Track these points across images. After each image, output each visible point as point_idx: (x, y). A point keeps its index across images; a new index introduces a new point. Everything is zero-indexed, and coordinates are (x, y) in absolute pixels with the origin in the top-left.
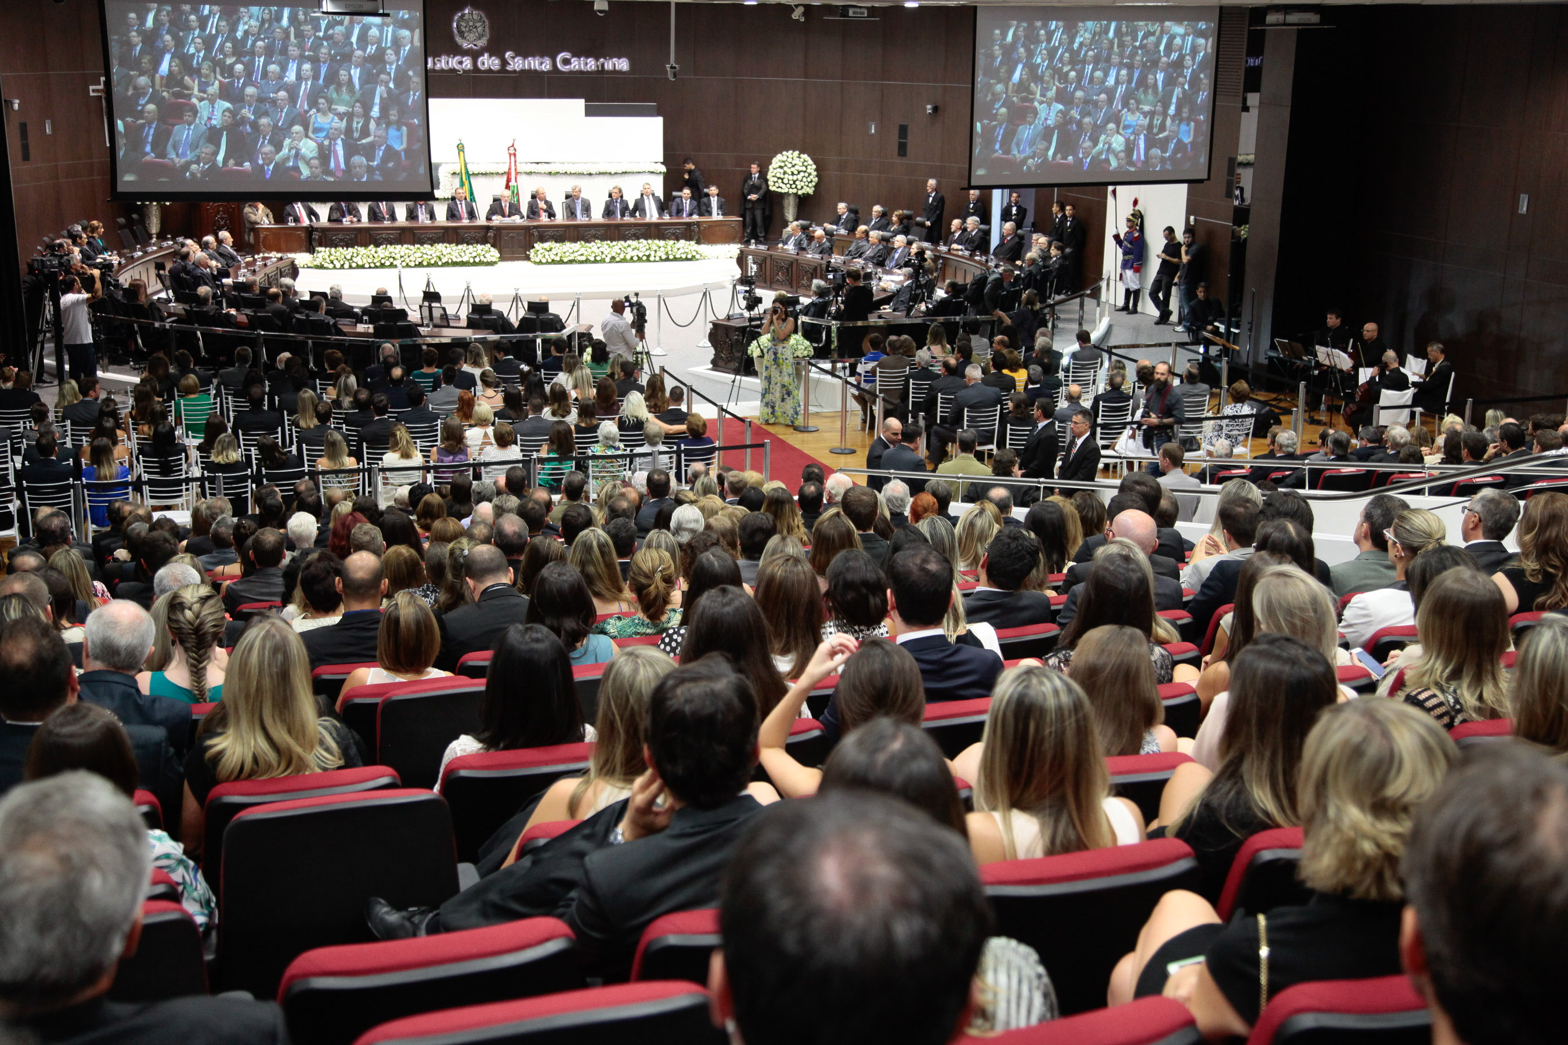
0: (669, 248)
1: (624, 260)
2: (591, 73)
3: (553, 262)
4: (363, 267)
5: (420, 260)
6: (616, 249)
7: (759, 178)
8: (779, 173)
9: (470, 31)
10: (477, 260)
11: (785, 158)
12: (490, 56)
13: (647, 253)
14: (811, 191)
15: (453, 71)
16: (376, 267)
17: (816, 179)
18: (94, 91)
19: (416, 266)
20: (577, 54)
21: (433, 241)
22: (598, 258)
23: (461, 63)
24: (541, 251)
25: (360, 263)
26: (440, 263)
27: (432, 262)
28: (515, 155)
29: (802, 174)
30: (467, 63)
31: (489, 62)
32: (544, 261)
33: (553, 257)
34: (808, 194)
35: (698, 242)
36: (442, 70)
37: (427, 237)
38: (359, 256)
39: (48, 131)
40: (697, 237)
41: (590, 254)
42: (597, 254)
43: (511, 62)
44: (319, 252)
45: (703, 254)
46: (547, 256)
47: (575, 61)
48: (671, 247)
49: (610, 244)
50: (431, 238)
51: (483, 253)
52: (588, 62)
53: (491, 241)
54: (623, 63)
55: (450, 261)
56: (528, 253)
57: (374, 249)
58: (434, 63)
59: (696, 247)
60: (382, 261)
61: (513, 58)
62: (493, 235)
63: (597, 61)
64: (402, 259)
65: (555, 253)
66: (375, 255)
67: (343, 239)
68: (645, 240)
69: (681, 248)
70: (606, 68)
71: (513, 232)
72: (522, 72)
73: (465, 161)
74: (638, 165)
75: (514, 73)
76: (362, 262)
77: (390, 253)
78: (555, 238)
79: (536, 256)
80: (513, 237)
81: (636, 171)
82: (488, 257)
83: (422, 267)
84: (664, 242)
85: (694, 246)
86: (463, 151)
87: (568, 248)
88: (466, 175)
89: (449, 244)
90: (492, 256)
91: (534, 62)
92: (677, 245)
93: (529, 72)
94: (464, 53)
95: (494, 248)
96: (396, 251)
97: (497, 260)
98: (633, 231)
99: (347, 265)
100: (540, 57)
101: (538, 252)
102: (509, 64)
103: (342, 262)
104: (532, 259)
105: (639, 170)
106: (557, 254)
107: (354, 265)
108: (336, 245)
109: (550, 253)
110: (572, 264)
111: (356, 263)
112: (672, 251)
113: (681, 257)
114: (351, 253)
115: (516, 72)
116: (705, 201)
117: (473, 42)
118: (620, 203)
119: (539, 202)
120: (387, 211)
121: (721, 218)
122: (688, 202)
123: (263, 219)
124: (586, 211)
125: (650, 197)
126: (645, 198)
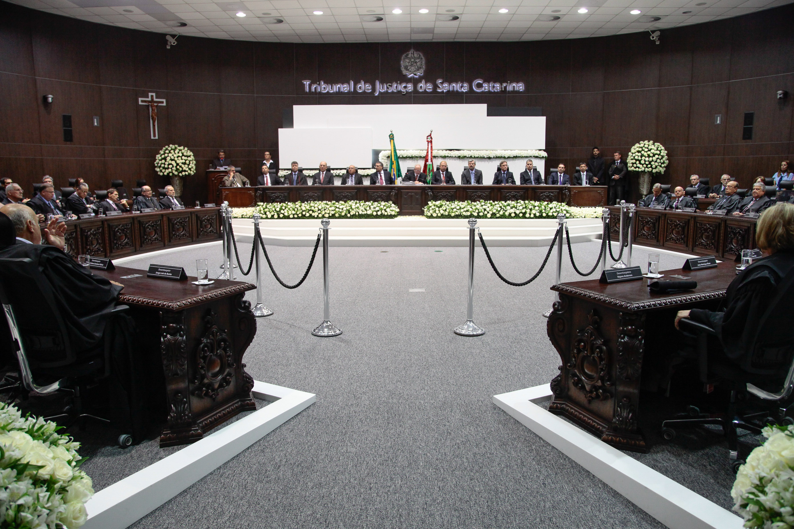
0: (543, 207)
1: (503, 217)
2: (497, 93)
3: (443, 216)
4: (288, 217)
5: (333, 212)
6: (497, 207)
7: (620, 163)
8: (637, 156)
9: (412, 65)
10: (379, 213)
11: (642, 145)
12: (426, 83)
13: (524, 211)
14: (662, 170)
15: (400, 92)
16: (298, 218)
17: (667, 162)
18: (142, 101)
19: (329, 217)
20: (487, 80)
21: (346, 199)
22: (481, 214)
23: (405, 87)
24: (433, 207)
25: (286, 214)
26: (349, 215)
27: (343, 214)
28: (431, 142)
29: (657, 156)
30: (410, 87)
31: (425, 87)
32: (435, 215)
33: (442, 212)
34: (660, 173)
35: (569, 204)
36: (393, 92)
37: (342, 196)
38: (287, 209)
39: (96, 124)
40: (568, 200)
41: (474, 211)
42: (480, 211)
43: (440, 86)
44: (258, 206)
45: (572, 214)
46: (437, 212)
47: (486, 85)
48: (545, 207)
49: (493, 203)
50: (346, 196)
51: (385, 208)
52: (495, 85)
53: (393, 198)
54: (520, 86)
55: (357, 214)
56: (423, 209)
57: (299, 204)
58: (387, 88)
59: (566, 207)
60: (304, 213)
61: (442, 83)
62: (395, 193)
63: (501, 85)
64: (319, 212)
65: (445, 209)
66: (299, 208)
67: (279, 196)
68: (522, 200)
69: (554, 208)
70: (508, 89)
71: (411, 192)
72: (448, 91)
73: (394, 146)
74: (526, 152)
75: (443, 92)
76: (288, 213)
77: (311, 207)
78: (447, 198)
79: (429, 211)
80: (411, 196)
81: (523, 156)
82: (389, 212)
83: (333, 218)
84: (539, 202)
85: (564, 206)
86: (393, 139)
87: (456, 206)
88: (394, 156)
89: (360, 201)
90: (392, 211)
91: (456, 87)
92: (550, 206)
93: (453, 91)
94: (408, 81)
95: (395, 204)
96: (316, 205)
97: (396, 214)
98: (513, 193)
99: (276, 216)
100: (461, 82)
101: (431, 209)
102: (439, 87)
103: (273, 213)
104: (425, 214)
105: (526, 155)
106: (446, 210)
107: (281, 216)
108: (273, 201)
109: (441, 209)
110: (458, 218)
111: (283, 214)
112: (545, 210)
113: (553, 215)
114: (282, 207)
115: (445, 91)
116: (576, 175)
117: (414, 73)
118: (506, 174)
119: (441, 172)
120: (325, 179)
121: (589, 186)
122: (562, 175)
123: (234, 183)
124: (479, 177)
125: (532, 171)
126: (528, 171)
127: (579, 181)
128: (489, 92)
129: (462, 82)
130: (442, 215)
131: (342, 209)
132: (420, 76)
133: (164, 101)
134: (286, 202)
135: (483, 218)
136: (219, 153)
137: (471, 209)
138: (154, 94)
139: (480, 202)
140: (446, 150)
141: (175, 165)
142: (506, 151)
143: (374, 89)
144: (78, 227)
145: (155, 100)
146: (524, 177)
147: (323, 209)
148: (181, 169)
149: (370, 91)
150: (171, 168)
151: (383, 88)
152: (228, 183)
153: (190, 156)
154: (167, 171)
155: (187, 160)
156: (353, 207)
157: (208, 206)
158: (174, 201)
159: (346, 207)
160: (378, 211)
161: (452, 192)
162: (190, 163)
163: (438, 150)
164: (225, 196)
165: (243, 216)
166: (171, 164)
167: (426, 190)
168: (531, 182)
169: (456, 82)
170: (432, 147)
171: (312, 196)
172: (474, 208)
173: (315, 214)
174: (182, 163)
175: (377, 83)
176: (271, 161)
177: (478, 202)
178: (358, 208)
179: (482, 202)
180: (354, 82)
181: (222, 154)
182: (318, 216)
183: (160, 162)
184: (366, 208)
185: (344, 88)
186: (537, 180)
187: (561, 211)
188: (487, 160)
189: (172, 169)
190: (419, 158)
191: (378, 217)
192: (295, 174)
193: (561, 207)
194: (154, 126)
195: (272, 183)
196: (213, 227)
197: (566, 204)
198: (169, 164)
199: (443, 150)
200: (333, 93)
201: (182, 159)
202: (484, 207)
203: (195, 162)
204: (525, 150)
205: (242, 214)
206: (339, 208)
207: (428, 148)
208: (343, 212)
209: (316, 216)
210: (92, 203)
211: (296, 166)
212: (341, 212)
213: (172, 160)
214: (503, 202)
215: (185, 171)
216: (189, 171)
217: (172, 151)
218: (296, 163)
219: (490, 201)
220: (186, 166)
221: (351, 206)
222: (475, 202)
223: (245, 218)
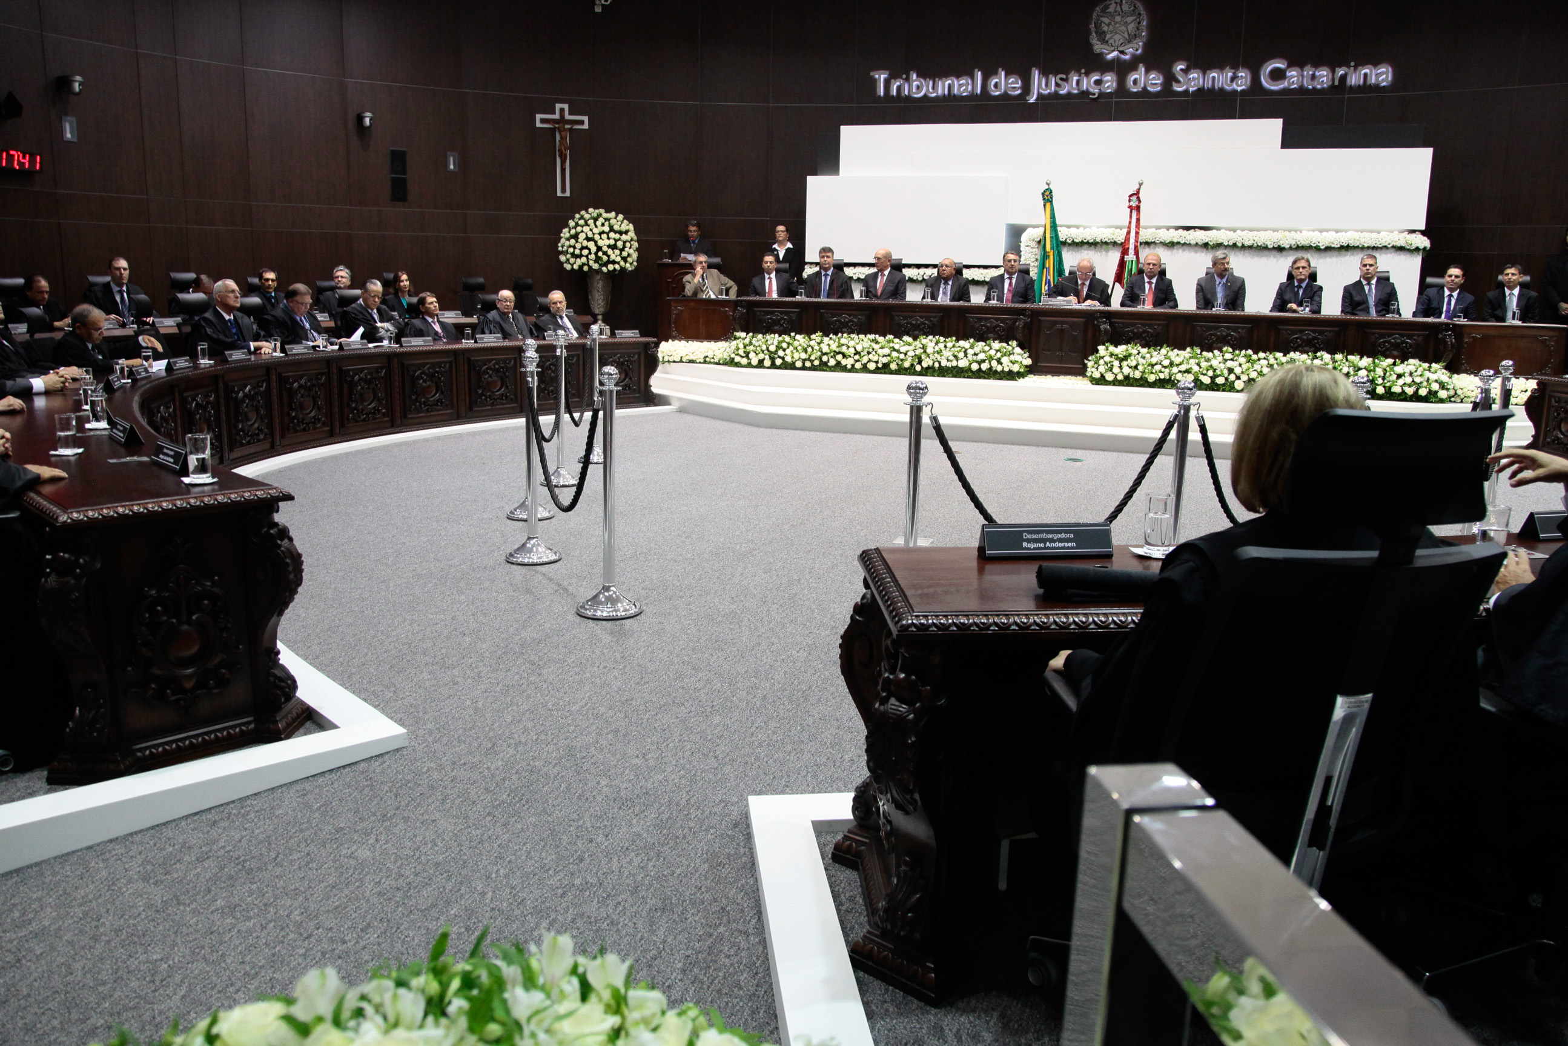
0: (1379, 371)
2: (1322, 91)
3: (1128, 381)
4: (791, 366)
5: (885, 360)
6: (1263, 365)
9: (1115, 31)
10: (985, 367)
12: (1148, 71)
15: (1085, 94)
16: (813, 368)
18: (543, 121)
19: (877, 371)
20: (1298, 62)
21: (918, 331)
22: (1220, 380)
23: (1098, 82)
24: (1107, 359)
25: (788, 359)
26: (918, 368)
27: (907, 364)
28: (1138, 208)
30: (1110, 82)
31: (1145, 80)
32: (1109, 377)
33: (1126, 371)
35: (1453, 368)
36: (1069, 95)
37: (911, 324)
38: (791, 348)
39: (452, 167)
40: (1451, 356)
41: (1205, 372)
42: (1218, 372)
43: (1181, 79)
44: (736, 338)
45: (1459, 392)
46: (1116, 370)
47: (1294, 73)
48: (1385, 370)
49: (1255, 357)
50: (919, 325)
51: (999, 355)
52: (1317, 74)
53: (1019, 335)
54: (1381, 74)
55: (937, 365)
56: (1086, 361)
57: (818, 339)
58: (1057, 85)
59: (1443, 375)
60: (825, 358)
61: (1185, 71)
62: (1025, 324)
63: (1333, 72)
64: (857, 357)
65: (1134, 364)
66: (816, 347)
67: (779, 320)
68: (1328, 353)
69: (1406, 375)
70: (1348, 83)
71: (1062, 323)
72: (1199, 89)
73: (1053, 216)
74: (1375, 235)
75: (1186, 92)
76: (793, 357)
77: (840, 345)
78: (1144, 339)
79: (1097, 368)
80: (1062, 331)
81: (1366, 245)
82: (1007, 365)
83: (885, 373)
84: (1371, 360)
85: (1438, 372)
86: (1051, 202)
87: (1162, 358)
88: (1051, 241)
89: (946, 337)
90: (1013, 363)
91: (1221, 79)
92: (1399, 369)
93: (1211, 91)
94: (1104, 66)
95: (1022, 349)
96: (851, 343)
97: (1022, 370)
98: (1309, 333)
99: (767, 363)
100: (1232, 68)
101: (1102, 362)
102: (1178, 81)
103: (761, 356)
104: (1088, 374)
105: (1373, 244)
106: (1136, 367)
107: (778, 362)
108: (767, 330)
109: (1125, 363)
110: (1164, 387)
111: (783, 358)
112: (1384, 378)
113: (1403, 392)
114: (780, 342)
115: (1191, 89)
116: (1491, 294)
117: (1121, 49)
118: (1305, 290)
119: (1146, 280)
120: (885, 285)
121: (1520, 323)
122: (1455, 294)
123: (702, 291)
124: (1236, 294)
125: (1374, 282)
126: (1364, 282)
127: (1497, 309)
128: (1302, 90)
129: (1235, 67)
130: (1127, 378)
131: (906, 354)
132: (1134, 56)
133: (586, 119)
134: (793, 334)
135: (1224, 390)
136: (687, 227)
137: (1196, 368)
138: (566, 107)
139: (1221, 351)
140: (1177, 228)
141: (594, 249)
142: (1324, 234)
143: (1026, 88)
144: (335, 365)
145: (568, 117)
146: (1353, 297)
147: (865, 353)
148: (605, 258)
149: (1019, 92)
150: (587, 256)
151: (1047, 85)
152: (689, 290)
153: (626, 232)
154: (579, 262)
155: (619, 239)
156: (930, 350)
157: (623, 335)
158: (563, 322)
159: (914, 350)
160: (984, 361)
161: (1159, 325)
162: (624, 247)
163: (1158, 228)
164: (677, 315)
165: (707, 359)
166: (587, 248)
167: (1097, 318)
168: (1367, 310)
169: (1221, 67)
170: (1138, 220)
171: (848, 322)
172: (1204, 364)
173: (848, 362)
174: (609, 246)
175: (1036, 74)
176: (789, 245)
177: (1216, 352)
178: (939, 352)
179: (1227, 352)
180: (982, 73)
181: (693, 229)
182: (853, 365)
183: (567, 243)
184: (956, 353)
185: (960, 86)
186: (1383, 305)
187: (1425, 384)
188: (1275, 253)
189: (588, 259)
190: (1110, 246)
191: (981, 374)
192: (826, 275)
193: (1427, 374)
194: (563, 170)
195: (781, 293)
196: (630, 379)
197: (1446, 368)
198: (583, 248)
199: (1168, 228)
200: (937, 98)
201: (609, 238)
202: (1230, 364)
203: (636, 245)
204: (1372, 232)
205: (706, 355)
206: (898, 351)
207: (1130, 222)
208: (906, 360)
209: (849, 367)
210: (389, 319)
211: (828, 257)
212: (902, 360)
213: (588, 239)
214: (1279, 355)
215: (614, 262)
216: (622, 263)
217: (591, 222)
218: (830, 250)
219: (1246, 350)
220: (617, 252)
221: (924, 347)
222: (1208, 351)
223: (710, 363)
